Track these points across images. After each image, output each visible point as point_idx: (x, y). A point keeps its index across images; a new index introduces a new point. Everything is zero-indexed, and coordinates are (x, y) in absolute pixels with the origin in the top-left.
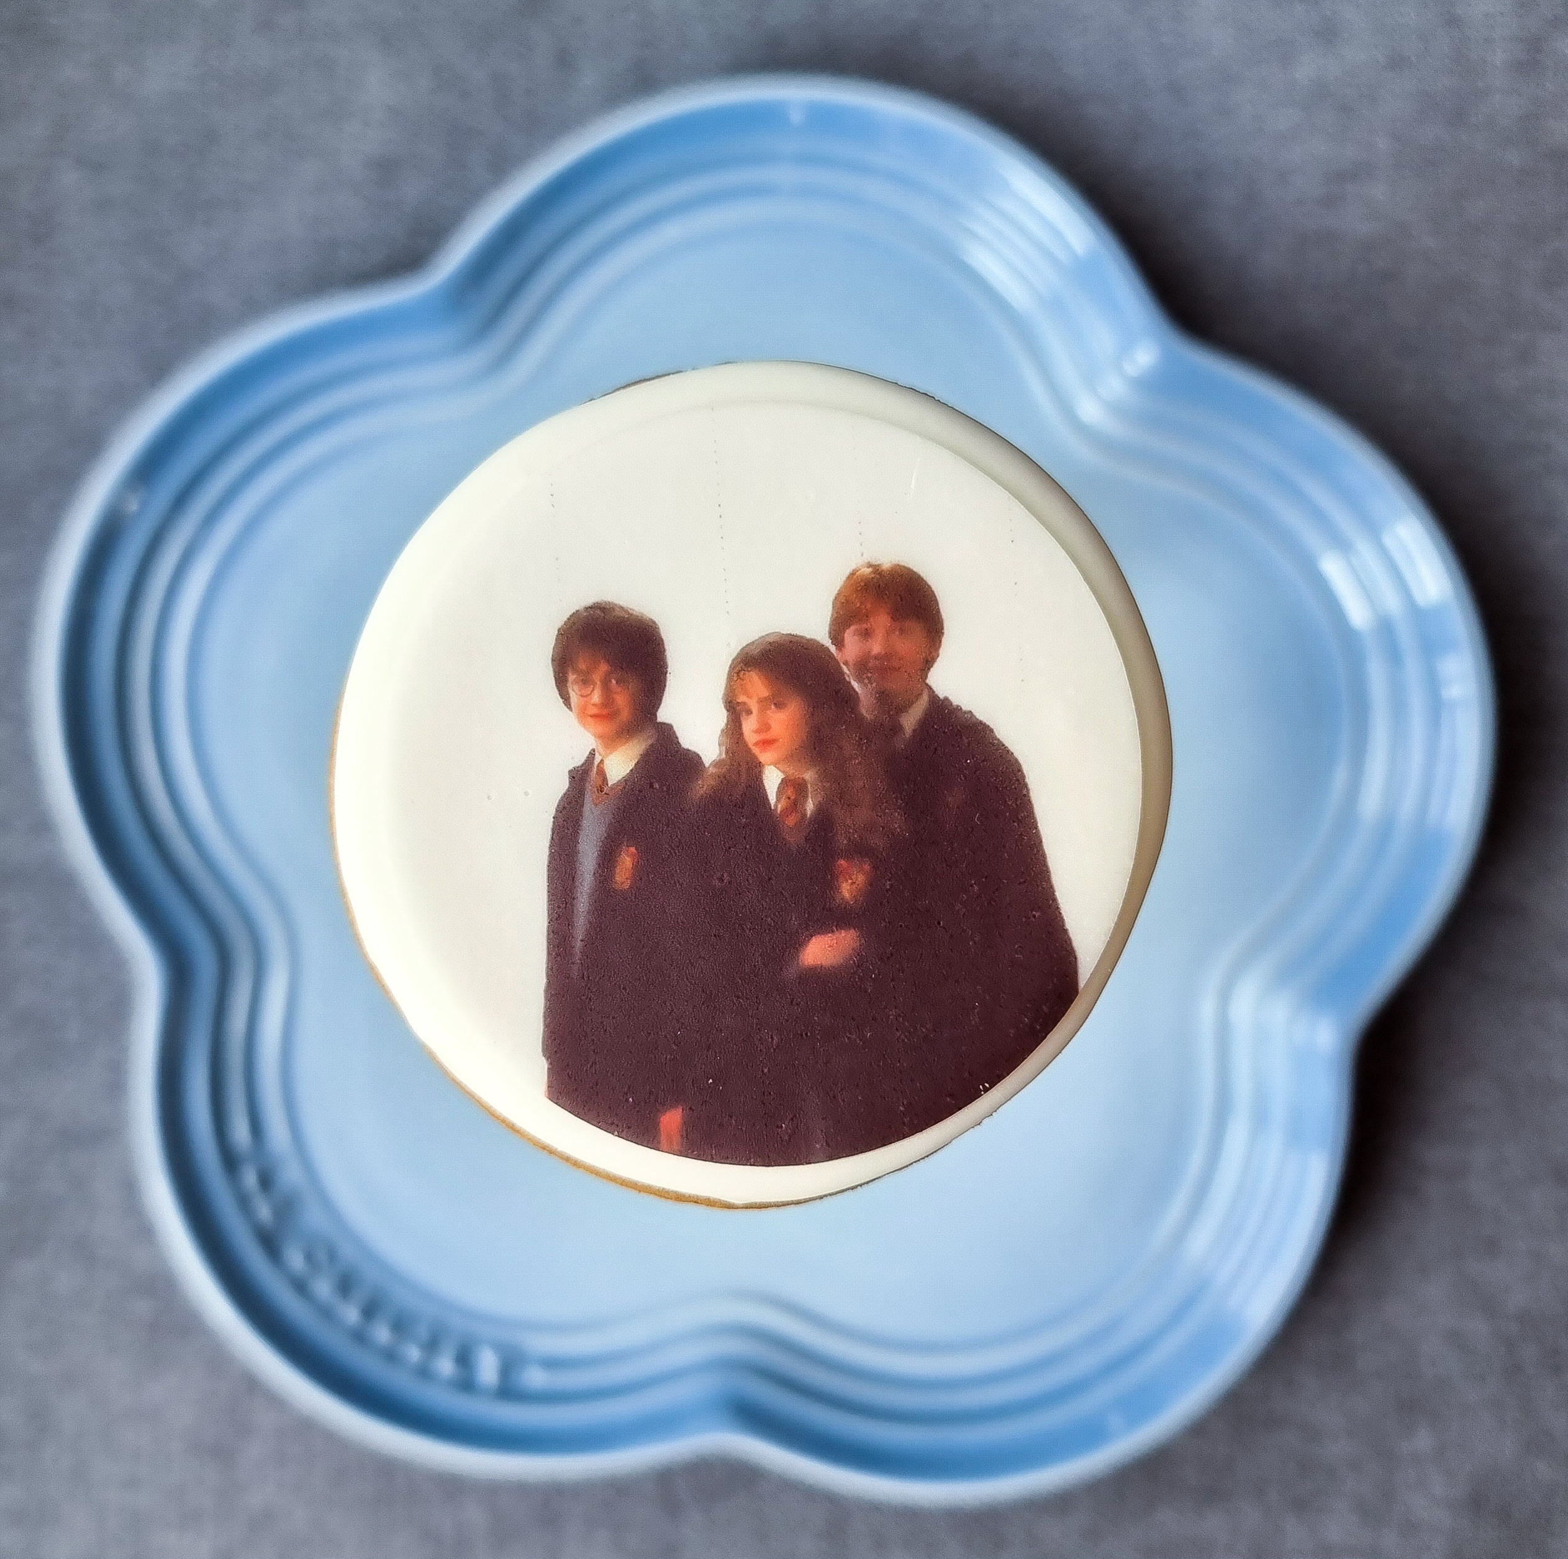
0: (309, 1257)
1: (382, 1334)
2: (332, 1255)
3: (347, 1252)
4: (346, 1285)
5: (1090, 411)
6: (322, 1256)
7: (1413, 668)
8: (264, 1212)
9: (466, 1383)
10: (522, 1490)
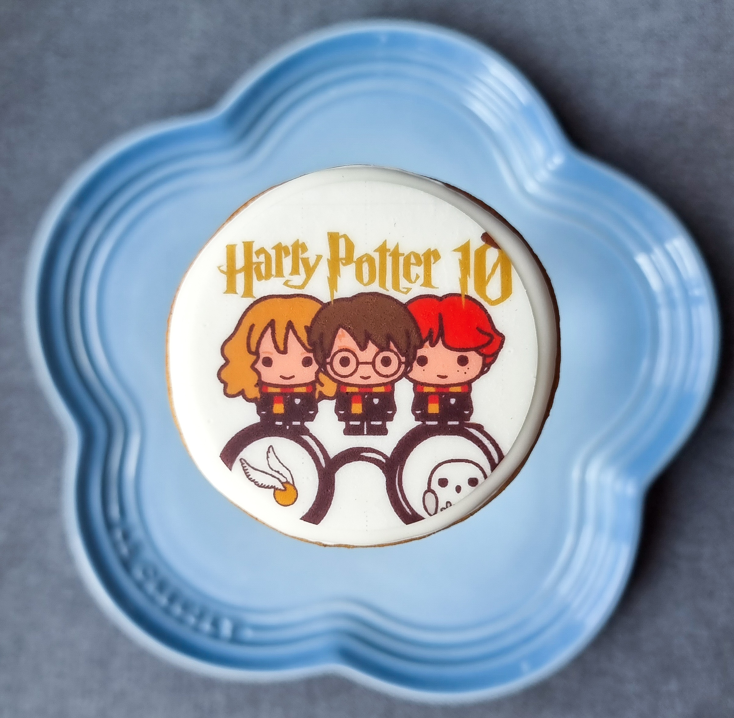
0: (145, 572)
1: (177, 610)
2: (156, 572)
3: (163, 572)
4: (162, 586)
5: (531, 186)
6: (151, 572)
7: (681, 312)
8: (124, 550)
9: (216, 635)
10: (242, 686)
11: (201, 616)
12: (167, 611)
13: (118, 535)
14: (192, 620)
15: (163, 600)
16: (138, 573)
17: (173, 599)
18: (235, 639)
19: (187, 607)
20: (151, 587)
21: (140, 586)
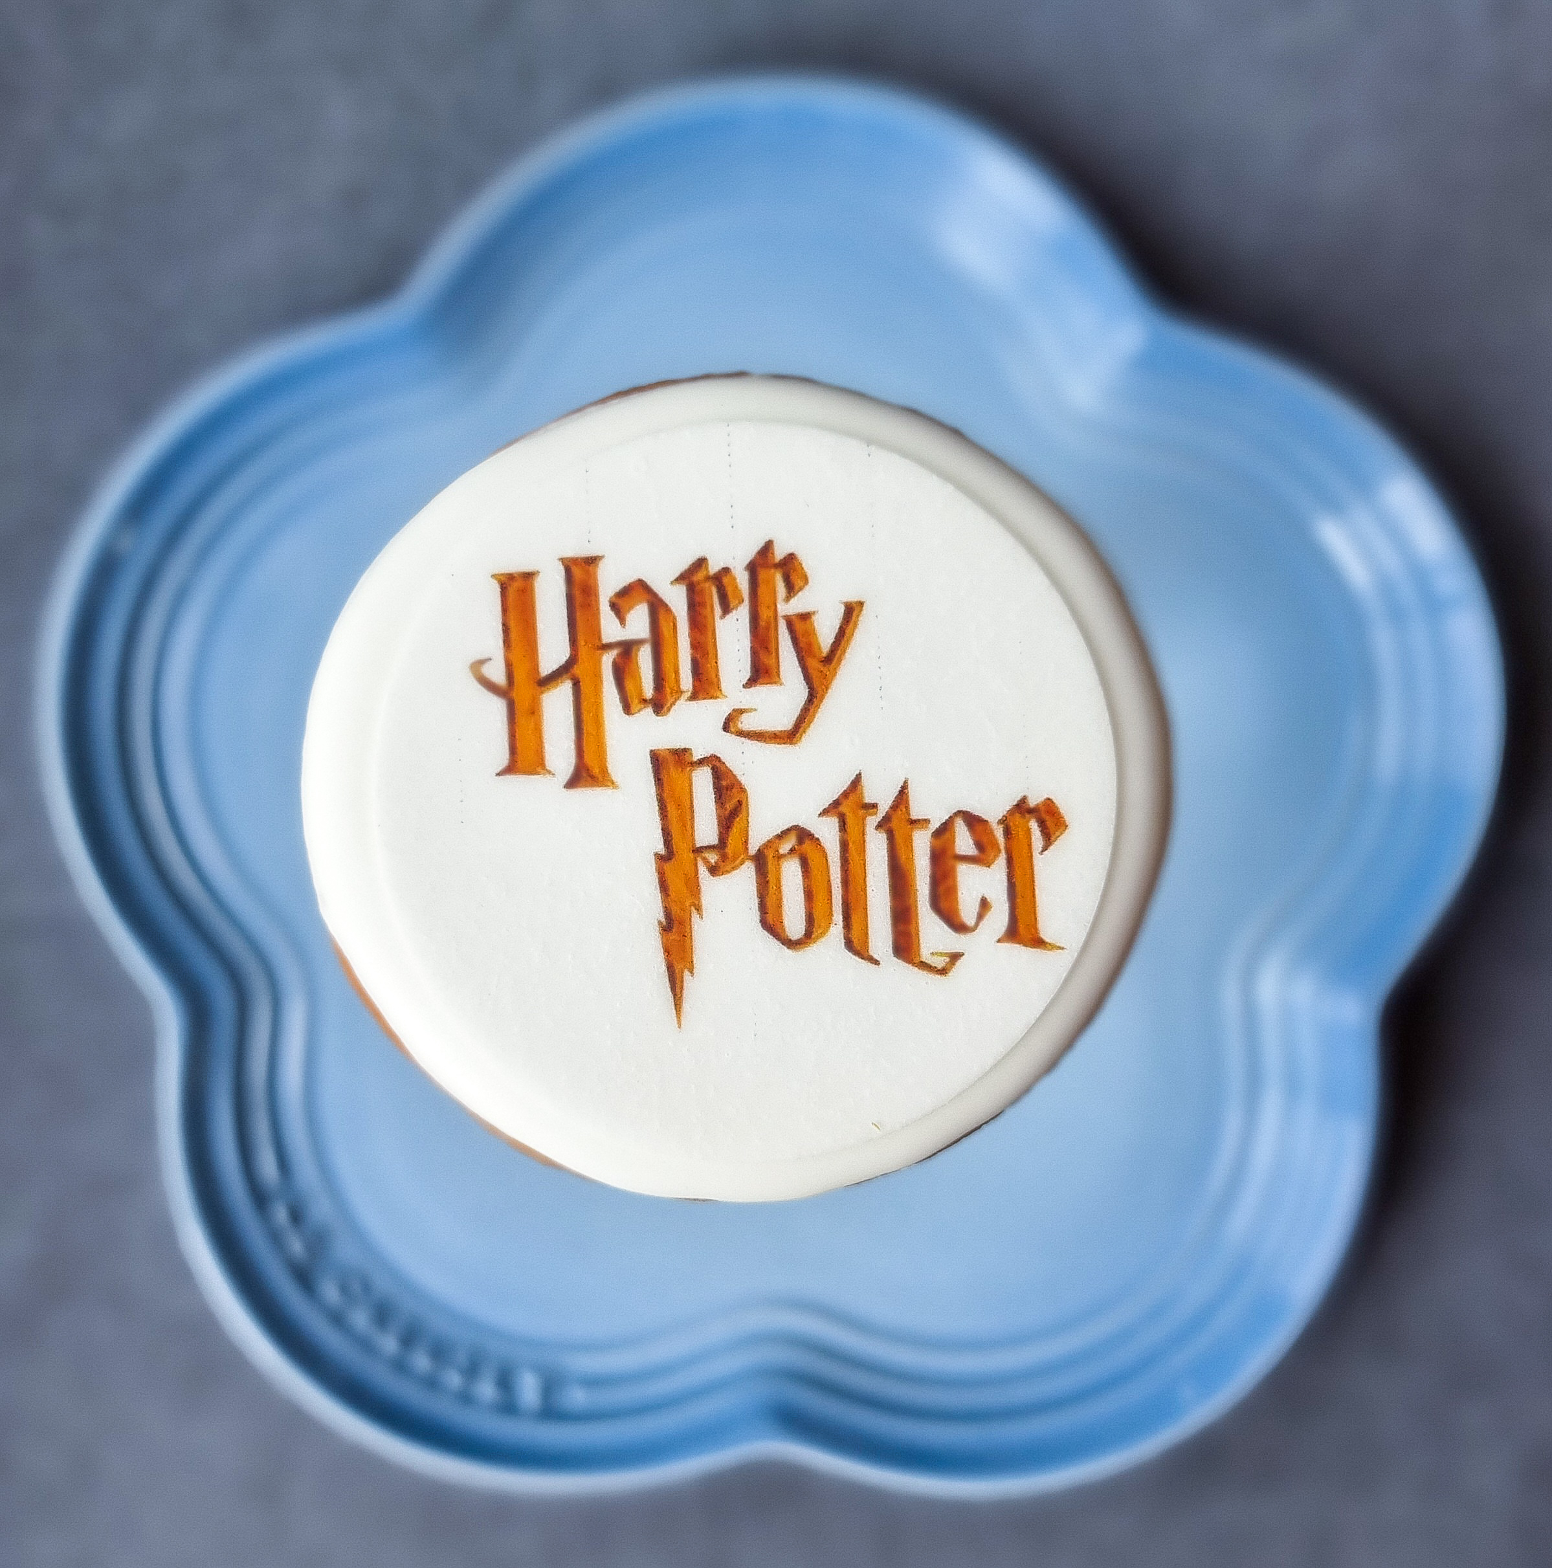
0: (344, 1289)
1: (422, 1361)
2: (366, 1287)
3: (382, 1284)
4: (383, 1314)
6: (356, 1288)
8: (296, 1246)
11: (472, 1371)
12: (400, 1366)
13: (281, 1214)
14: (453, 1379)
15: (389, 1344)
16: (330, 1292)
17: (410, 1338)
18: (550, 1412)
19: (440, 1352)
20: (360, 1319)
21: (337, 1319)
